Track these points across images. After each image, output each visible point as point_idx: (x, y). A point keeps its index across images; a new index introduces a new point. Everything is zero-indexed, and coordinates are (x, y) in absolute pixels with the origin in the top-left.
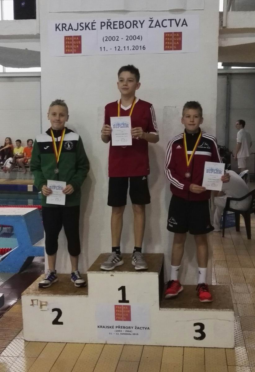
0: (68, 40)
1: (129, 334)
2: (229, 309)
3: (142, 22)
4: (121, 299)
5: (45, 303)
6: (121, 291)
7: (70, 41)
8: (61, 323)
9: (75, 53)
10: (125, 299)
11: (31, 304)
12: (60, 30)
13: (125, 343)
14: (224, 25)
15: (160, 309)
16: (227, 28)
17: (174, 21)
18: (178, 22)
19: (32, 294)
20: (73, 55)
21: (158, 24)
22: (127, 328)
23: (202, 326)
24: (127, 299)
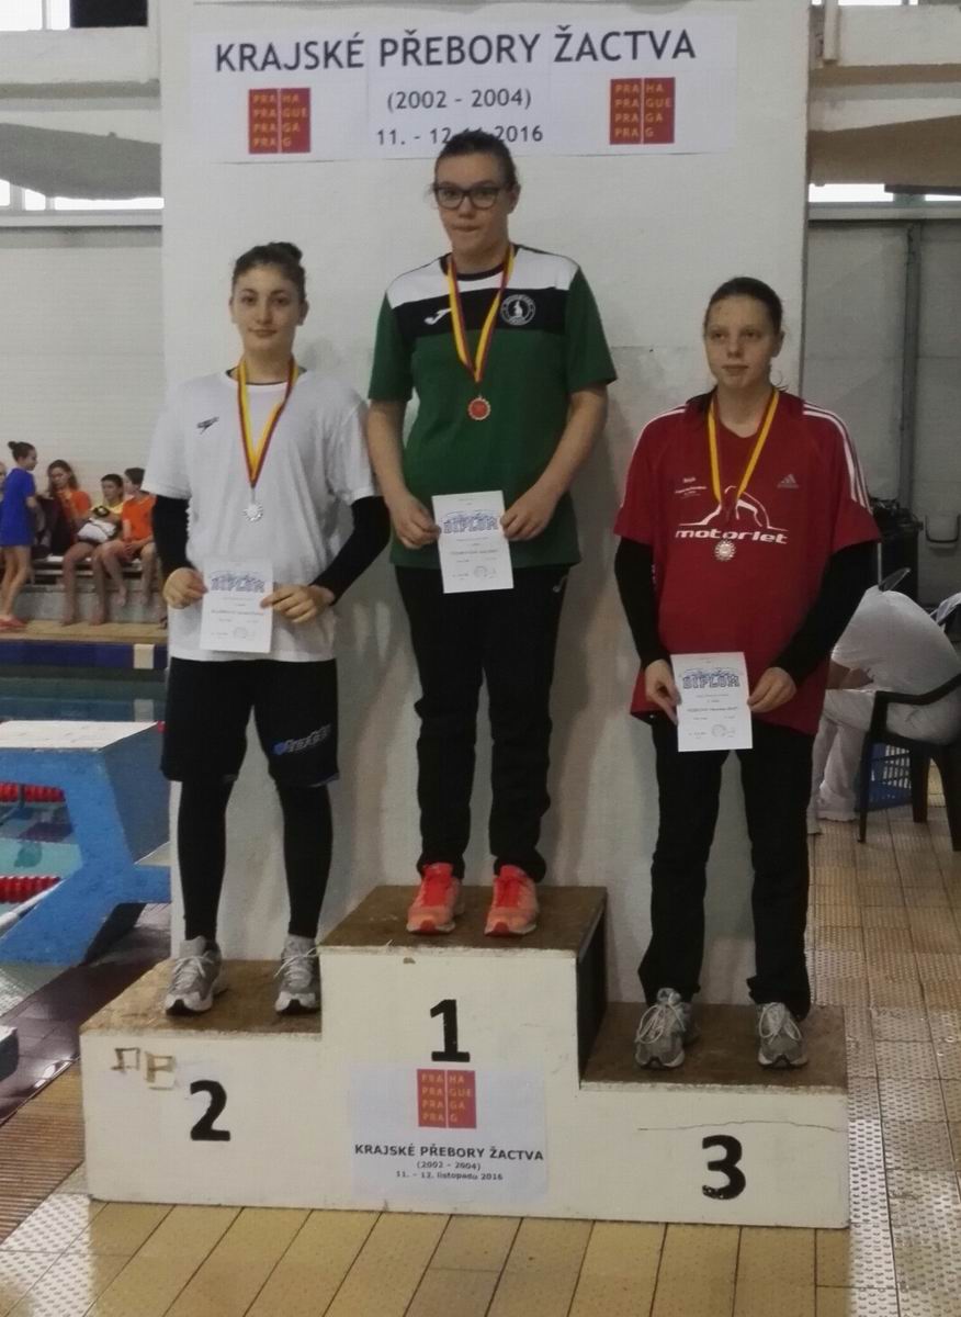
0: (261, 102)
1: (470, 1176)
2: (829, 1087)
3: (529, 43)
4: (441, 1048)
5: (163, 1062)
6: (440, 1017)
7: (272, 106)
8: (224, 1136)
9: (286, 150)
10: (455, 1046)
11: (116, 1063)
12: (232, 68)
13: (456, 1209)
14: (828, 54)
15: (580, 1087)
16: (840, 64)
17: (647, 37)
18: (659, 45)
19: (120, 1028)
20: (280, 156)
21: (587, 49)
22: (461, 1153)
23: (733, 1147)
24: (461, 1048)
